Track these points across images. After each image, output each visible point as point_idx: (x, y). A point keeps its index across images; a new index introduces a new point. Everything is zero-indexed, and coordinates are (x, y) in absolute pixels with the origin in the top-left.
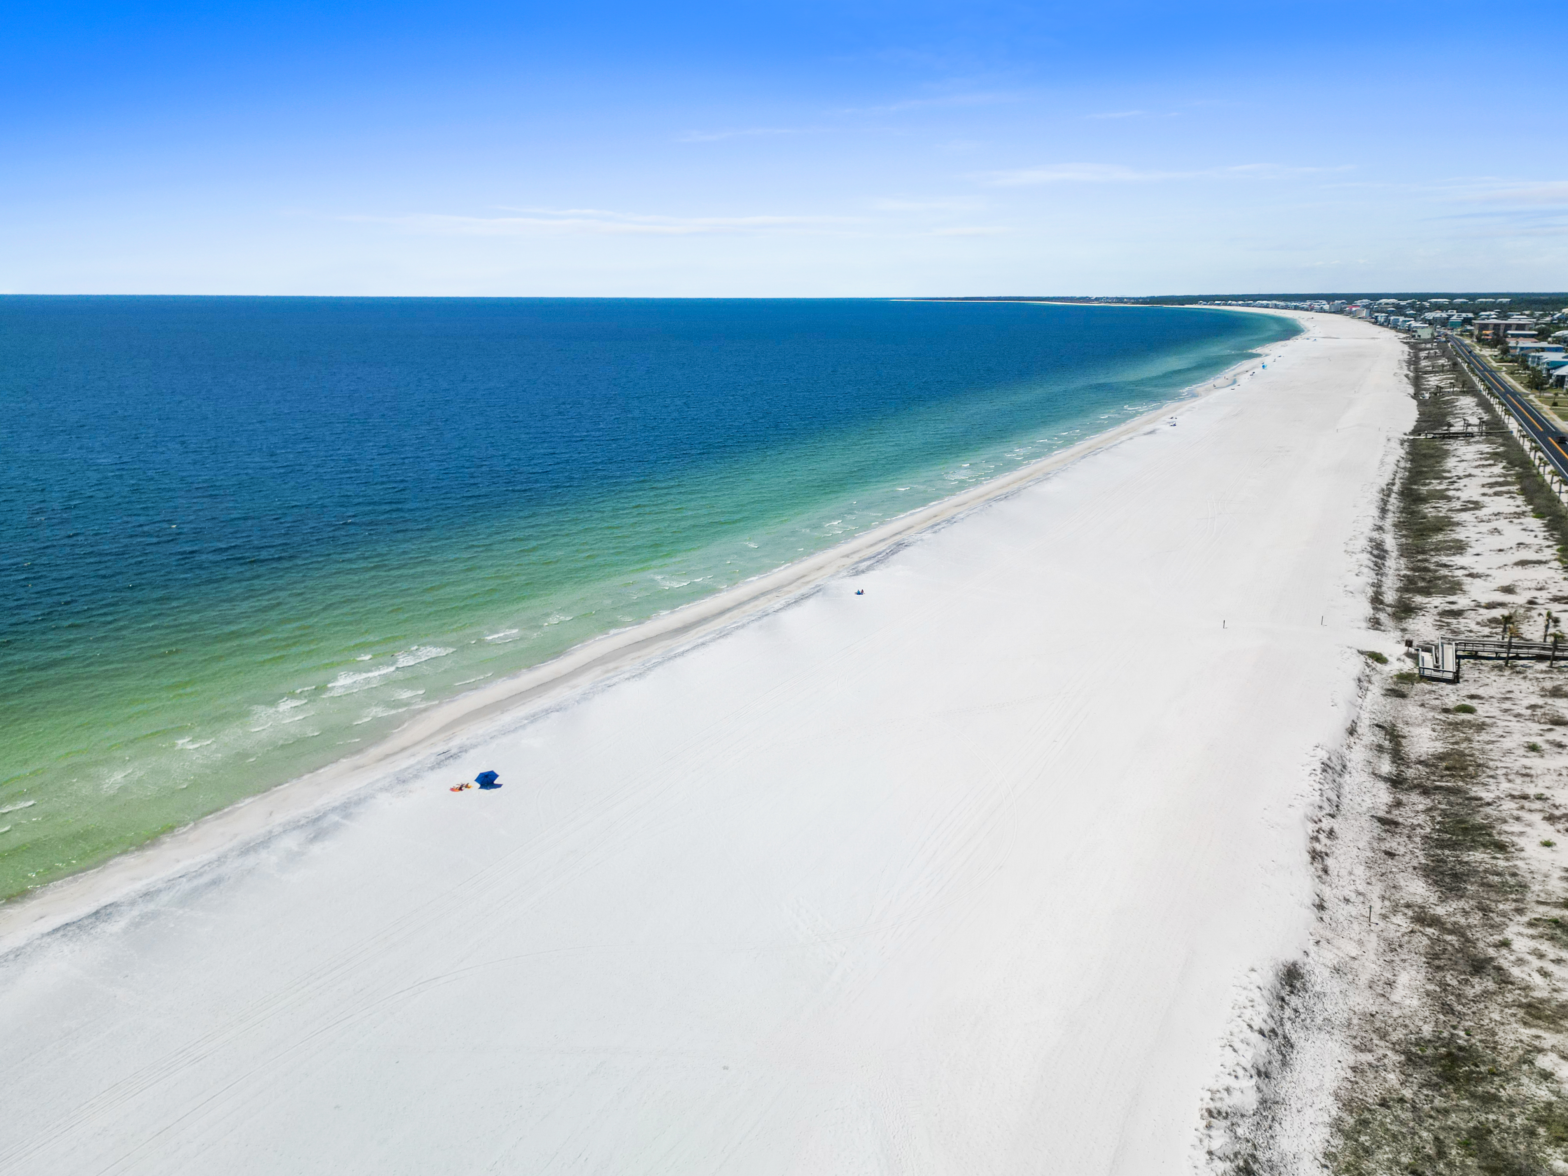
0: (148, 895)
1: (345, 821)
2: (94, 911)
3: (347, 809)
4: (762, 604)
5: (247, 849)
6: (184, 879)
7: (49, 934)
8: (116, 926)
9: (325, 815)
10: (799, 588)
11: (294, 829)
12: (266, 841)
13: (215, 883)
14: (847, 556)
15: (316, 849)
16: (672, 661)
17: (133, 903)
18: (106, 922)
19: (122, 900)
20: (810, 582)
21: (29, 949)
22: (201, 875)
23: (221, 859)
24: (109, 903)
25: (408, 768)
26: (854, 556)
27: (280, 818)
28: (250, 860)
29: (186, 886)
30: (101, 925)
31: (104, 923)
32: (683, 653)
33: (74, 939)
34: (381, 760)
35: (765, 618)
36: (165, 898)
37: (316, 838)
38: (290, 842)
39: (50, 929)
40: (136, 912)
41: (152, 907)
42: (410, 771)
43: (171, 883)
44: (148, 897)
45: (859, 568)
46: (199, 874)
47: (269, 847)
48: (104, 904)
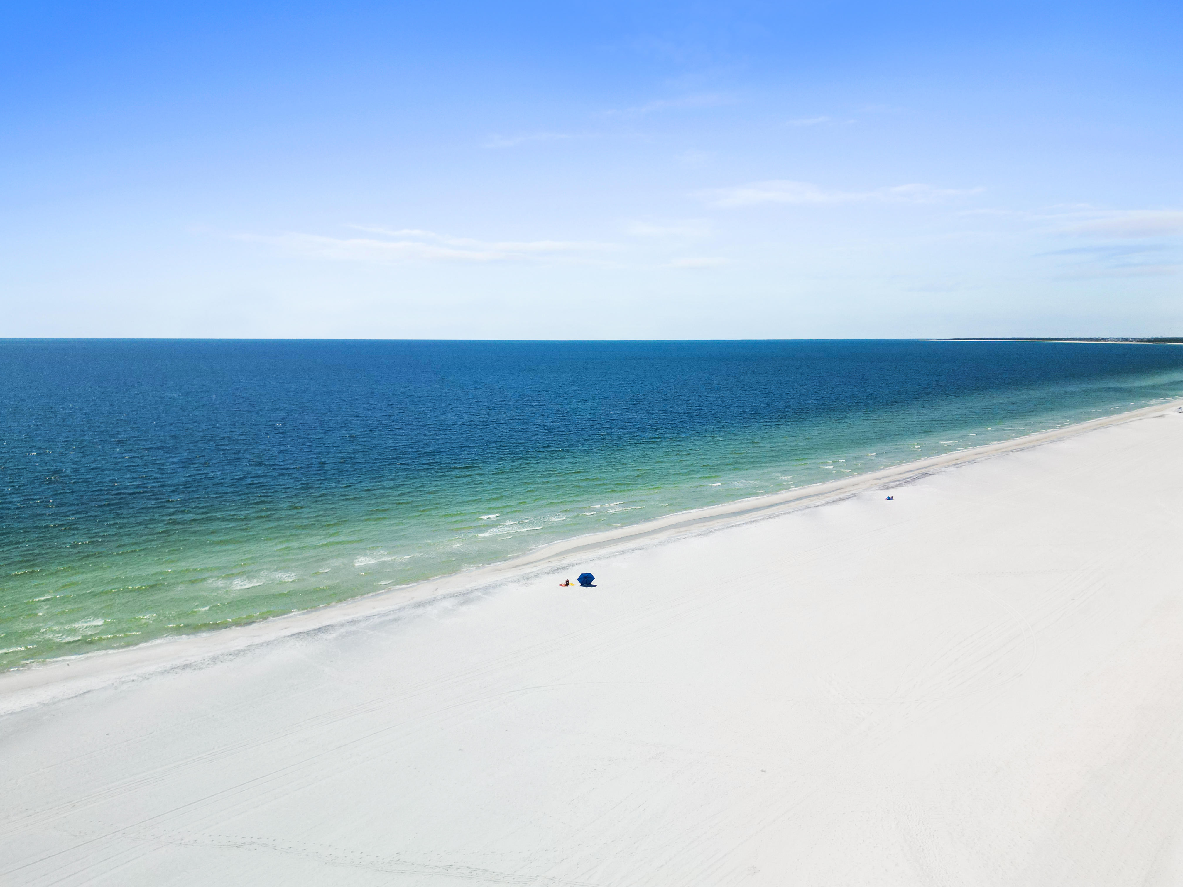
0: (352, 622)
1: (485, 596)
2: (318, 627)
3: (487, 589)
4: (805, 502)
5: (419, 605)
6: (377, 617)
7: (288, 636)
8: (331, 636)
9: (472, 591)
10: (837, 495)
11: (451, 597)
12: (432, 602)
13: (395, 620)
14: (879, 479)
15: (464, 609)
16: (729, 529)
17: (342, 625)
18: (324, 633)
19: (336, 624)
20: (846, 492)
21: (276, 642)
22: (387, 615)
23: (401, 609)
24: (327, 625)
25: (532, 572)
26: (885, 479)
27: (441, 592)
28: (420, 611)
29: (377, 620)
30: (321, 635)
31: (323, 634)
32: (739, 525)
33: (303, 640)
34: (513, 567)
35: (807, 510)
36: (363, 625)
37: (464, 603)
38: (448, 604)
39: (290, 634)
40: (343, 630)
41: (354, 628)
42: (533, 574)
43: (367, 618)
44: (352, 623)
45: (889, 486)
46: (387, 614)
47: (433, 605)
48: (324, 625)
